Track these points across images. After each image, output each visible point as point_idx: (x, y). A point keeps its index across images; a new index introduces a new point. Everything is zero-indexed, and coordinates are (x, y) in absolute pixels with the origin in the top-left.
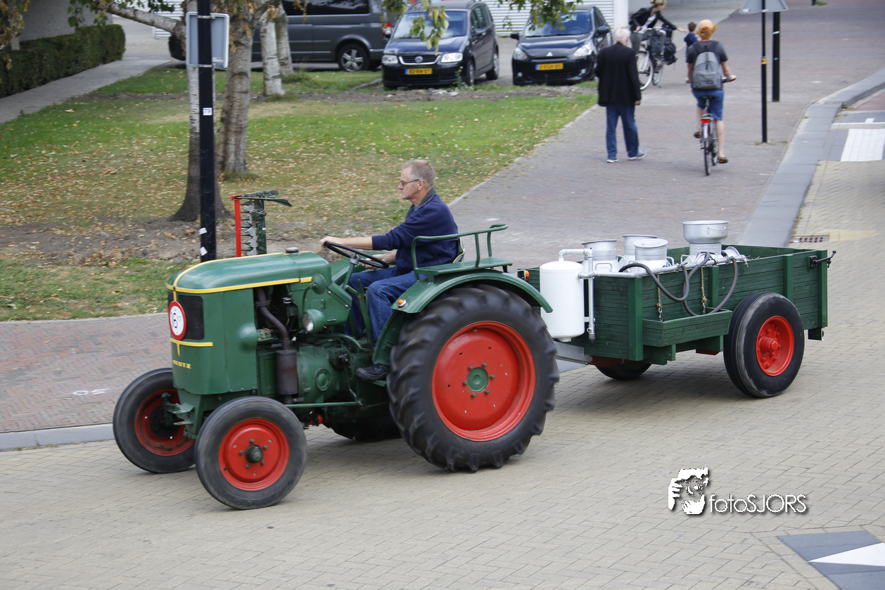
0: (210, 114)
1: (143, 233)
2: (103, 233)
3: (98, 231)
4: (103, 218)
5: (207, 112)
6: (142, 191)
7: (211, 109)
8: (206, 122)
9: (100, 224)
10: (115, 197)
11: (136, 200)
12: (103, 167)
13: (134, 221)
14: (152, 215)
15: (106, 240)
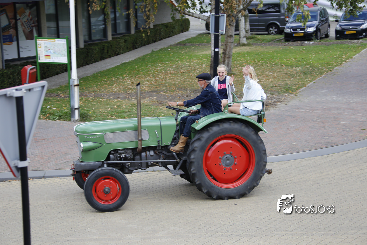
0: (218, 51)
1: (193, 94)
2: (179, 94)
3: (177, 94)
4: (179, 89)
5: (217, 50)
6: (193, 79)
7: (218, 49)
8: (216, 54)
9: (178, 91)
10: (184, 81)
11: (191, 82)
12: (180, 70)
13: (190, 90)
14: (196, 88)
15: (180, 97)
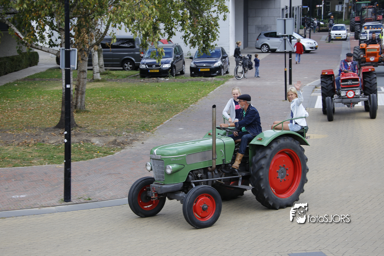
0: (69, 87)
1: (43, 133)
2: (27, 133)
3: (25, 132)
4: (27, 127)
5: (68, 86)
6: (43, 117)
7: (69, 85)
8: (68, 91)
9: (26, 129)
10: (33, 119)
11: (41, 120)
12: (28, 107)
13: (40, 128)
14: (47, 126)
15: (28, 136)
